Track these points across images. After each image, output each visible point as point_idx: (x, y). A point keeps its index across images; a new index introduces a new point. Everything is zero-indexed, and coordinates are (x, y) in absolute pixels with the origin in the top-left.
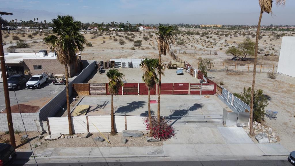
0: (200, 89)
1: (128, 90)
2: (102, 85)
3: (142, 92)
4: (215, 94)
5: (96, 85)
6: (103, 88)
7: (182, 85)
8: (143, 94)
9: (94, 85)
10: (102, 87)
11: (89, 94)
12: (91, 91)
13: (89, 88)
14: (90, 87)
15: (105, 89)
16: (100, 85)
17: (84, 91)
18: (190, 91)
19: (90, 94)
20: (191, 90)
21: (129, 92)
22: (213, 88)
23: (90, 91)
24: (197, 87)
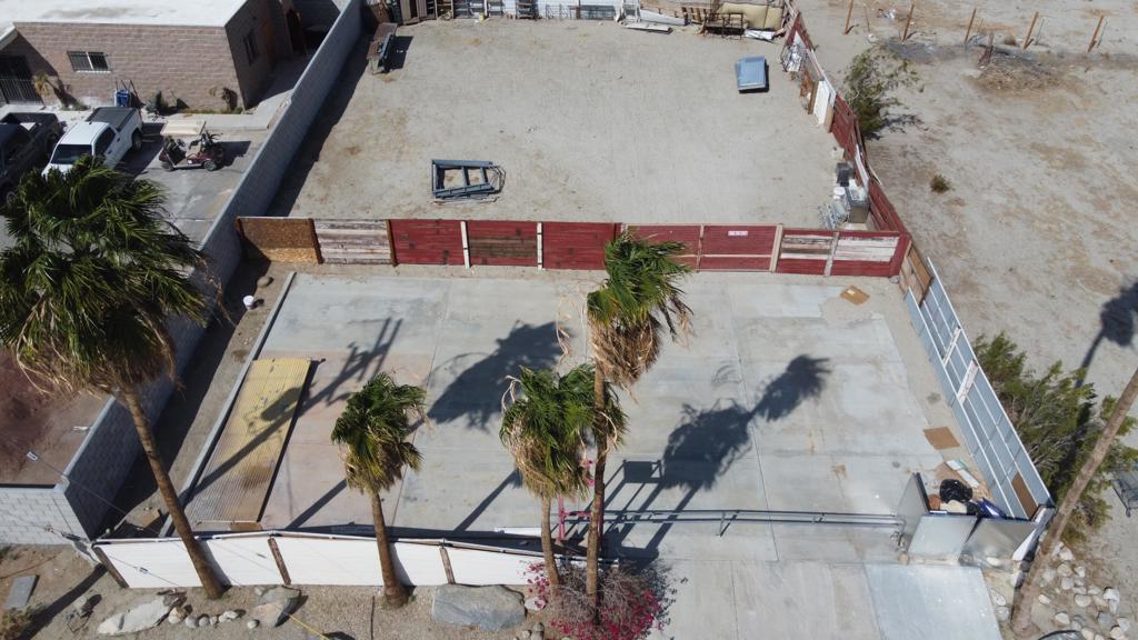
0: (827, 252)
1: (491, 246)
2: (369, 227)
3: (555, 258)
4: (894, 278)
5: (345, 227)
6: (376, 238)
7: (745, 233)
8: (559, 265)
9: (333, 227)
10: (372, 232)
11: (316, 260)
12: (323, 249)
13: (315, 236)
14: (318, 231)
15: (387, 242)
16: (362, 226)
17: (294, 245)
18: (779, 260)
19: (321, 260)
20: (784, 256)
21: (492, 255)
22: (892, 252)
23: (318, 247)
24: (816, 246)
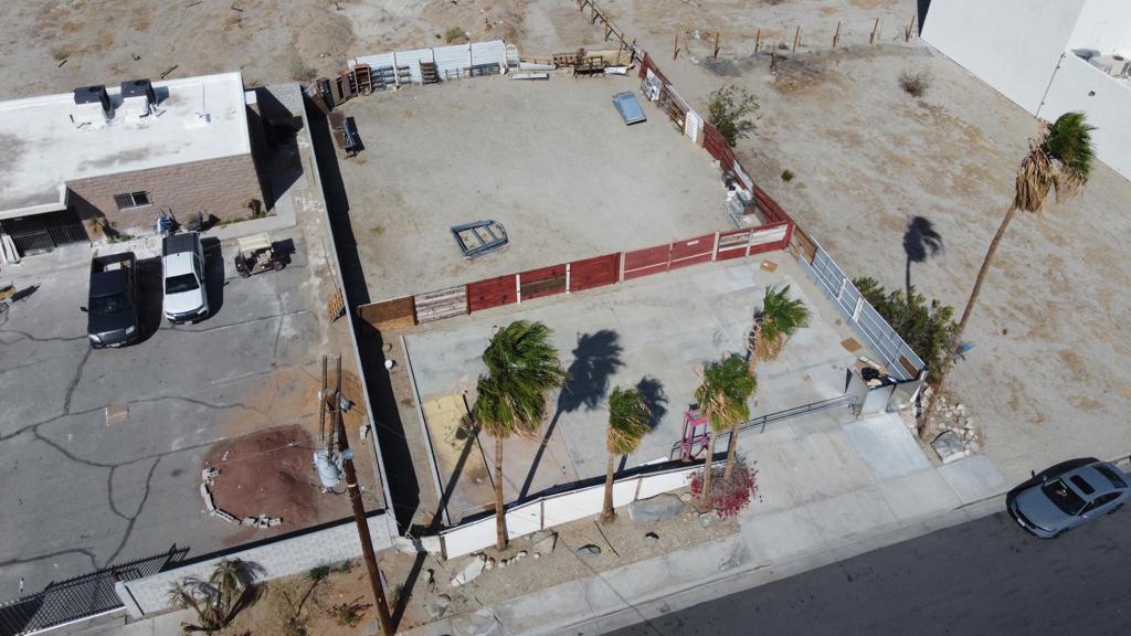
0: (747, 242)
1: (536, 286)
2: (454, 292)
3: (577, 284)
4: (787, 250)
5: (436, 296)
6: (457, 298)
7: (697, 242)
8: (580, 288)
9: (428, 298)
10: (455, 295)
11: (412, 323)
12: (419, 315)
13: (414, 307)
14: (416, 303)
15: (465, 299)
16: (448, 293)
17: (397, 316)
18: (718, 253)
19: (416, 322)
20: (721, 250)
21: (536, 292)
22: (784, 234)
23: (415, 313)
24: (740, 240)
